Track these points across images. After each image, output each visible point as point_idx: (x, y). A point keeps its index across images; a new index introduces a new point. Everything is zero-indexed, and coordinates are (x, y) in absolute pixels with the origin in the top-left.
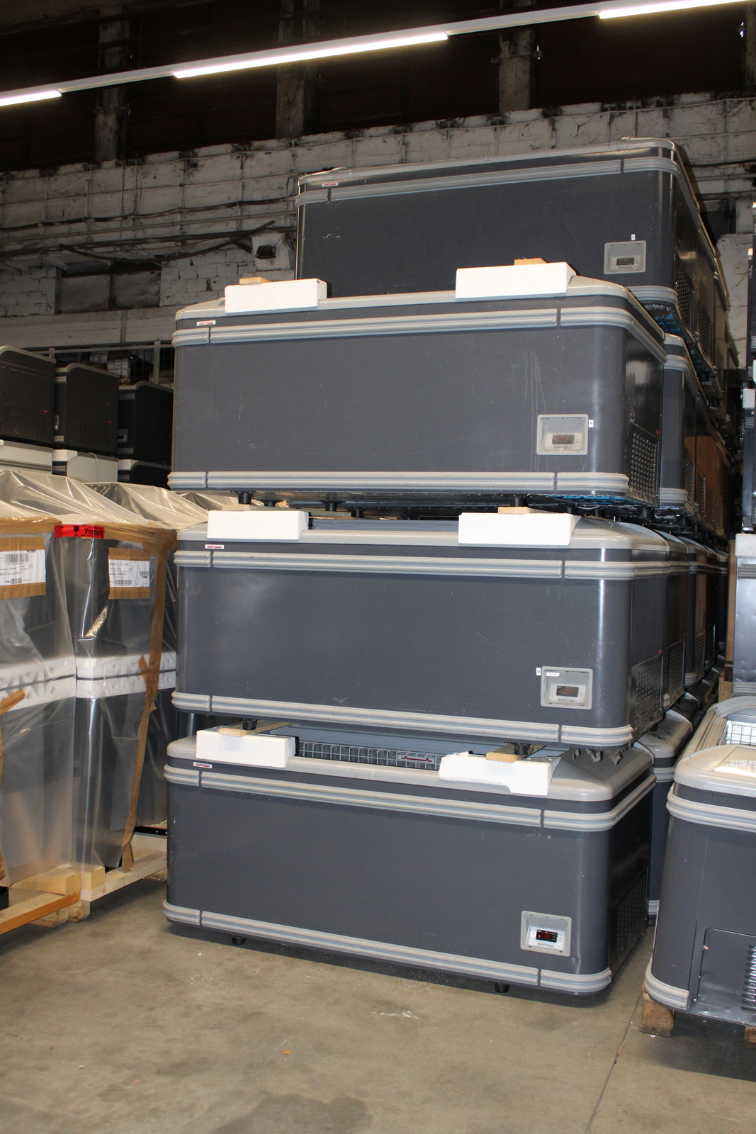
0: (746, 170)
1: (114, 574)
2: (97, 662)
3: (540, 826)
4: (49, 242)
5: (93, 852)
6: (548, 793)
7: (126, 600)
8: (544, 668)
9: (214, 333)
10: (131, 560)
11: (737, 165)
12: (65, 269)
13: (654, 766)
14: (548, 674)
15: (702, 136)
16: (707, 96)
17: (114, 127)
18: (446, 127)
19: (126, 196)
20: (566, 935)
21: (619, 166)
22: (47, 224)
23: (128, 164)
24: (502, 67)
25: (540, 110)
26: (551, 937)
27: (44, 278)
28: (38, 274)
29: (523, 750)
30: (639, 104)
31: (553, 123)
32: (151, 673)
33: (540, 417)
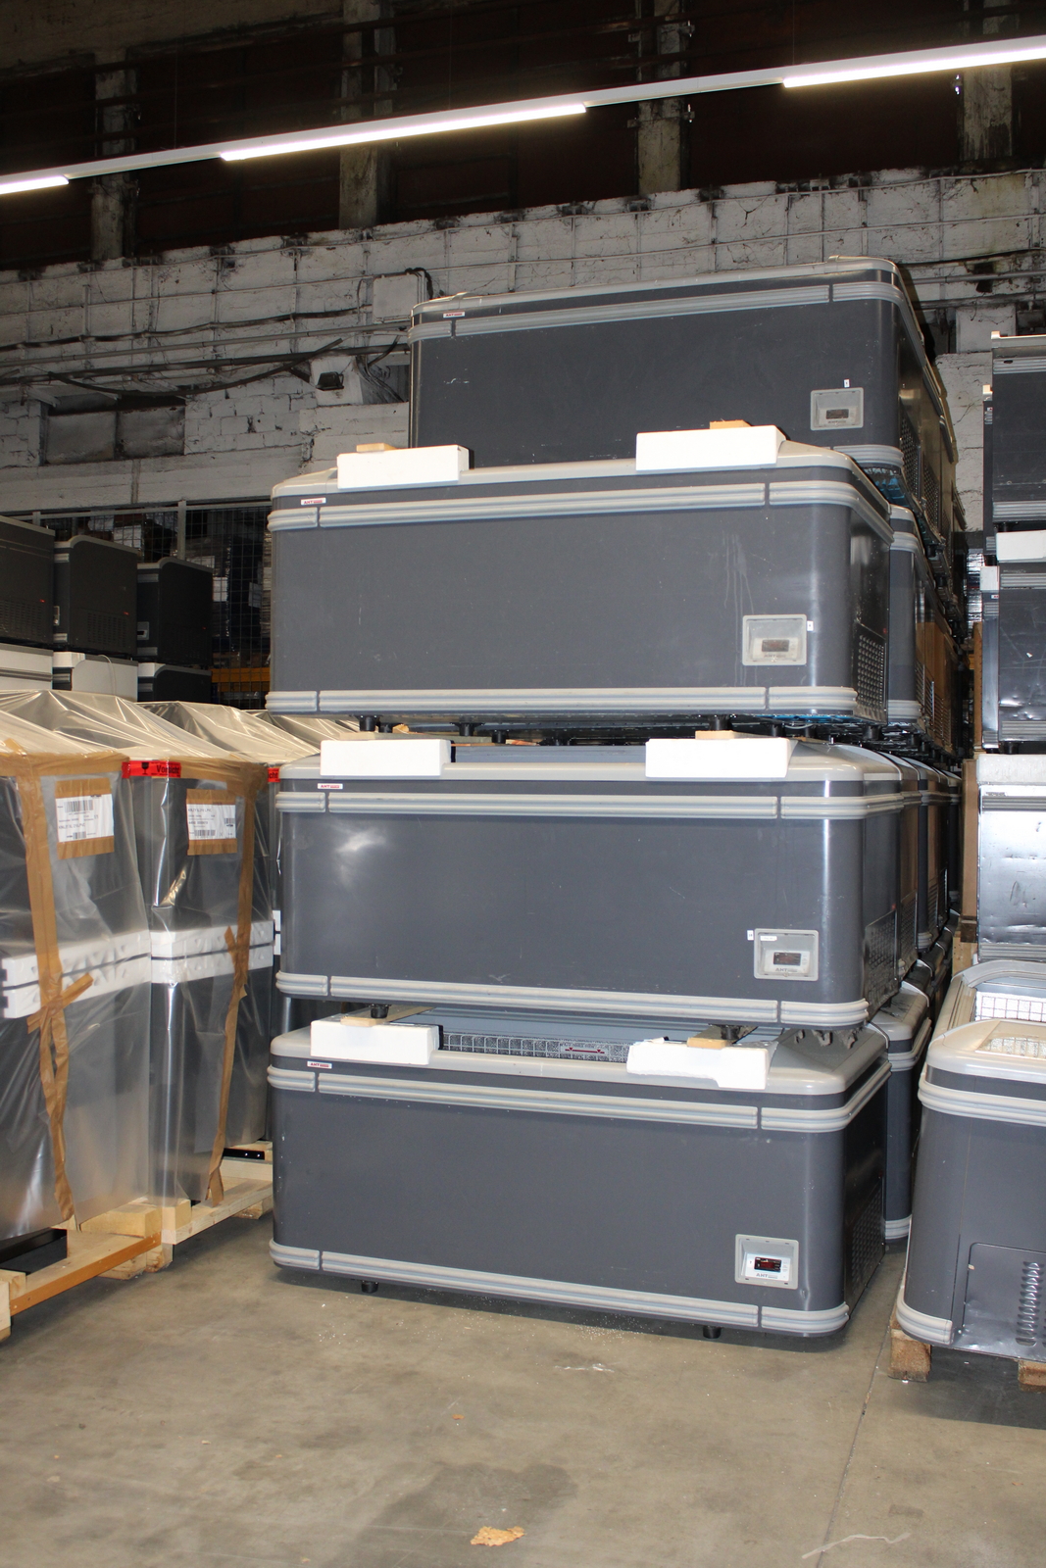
0: (968, 271)
1: (194, 823)
2: (177, 937)
3: (756, 1127)
4: (32, 370)
5: (176, 1181)
6: (767, 1086)
7: (209, 856)
8: (758, 930)
9: (324, 514)
10: (214, 803)
11: (957, 264)
12: (54, 405)
13: (887, 1051)
14: (763, 938)
15: (909, 226)
16: (914, 173)
17: (117, 212)
18: (570, 213)
19: (138, 306)
20: (792, 1263)
21: (827, 293)
22: (29, 345)
23: (141, 264)
24: (642, 134)
25: (696, 191)
26: (774, 1266)
27: (23, 416)
28: (16, 412)
29: (732, 1033)
30: (826, 183)
31: (712, 209)
32: (240, 948)
33: (745, 618)
